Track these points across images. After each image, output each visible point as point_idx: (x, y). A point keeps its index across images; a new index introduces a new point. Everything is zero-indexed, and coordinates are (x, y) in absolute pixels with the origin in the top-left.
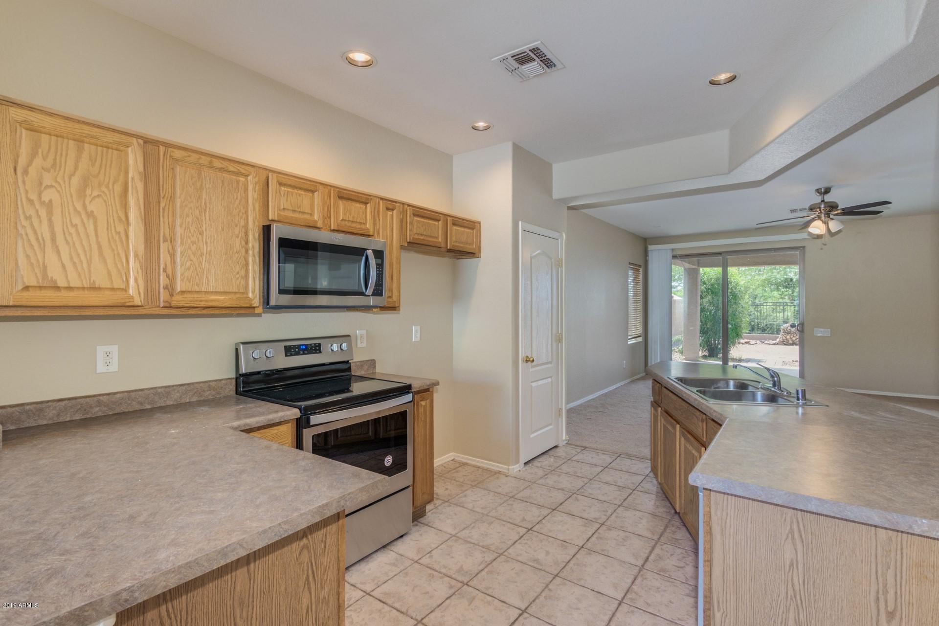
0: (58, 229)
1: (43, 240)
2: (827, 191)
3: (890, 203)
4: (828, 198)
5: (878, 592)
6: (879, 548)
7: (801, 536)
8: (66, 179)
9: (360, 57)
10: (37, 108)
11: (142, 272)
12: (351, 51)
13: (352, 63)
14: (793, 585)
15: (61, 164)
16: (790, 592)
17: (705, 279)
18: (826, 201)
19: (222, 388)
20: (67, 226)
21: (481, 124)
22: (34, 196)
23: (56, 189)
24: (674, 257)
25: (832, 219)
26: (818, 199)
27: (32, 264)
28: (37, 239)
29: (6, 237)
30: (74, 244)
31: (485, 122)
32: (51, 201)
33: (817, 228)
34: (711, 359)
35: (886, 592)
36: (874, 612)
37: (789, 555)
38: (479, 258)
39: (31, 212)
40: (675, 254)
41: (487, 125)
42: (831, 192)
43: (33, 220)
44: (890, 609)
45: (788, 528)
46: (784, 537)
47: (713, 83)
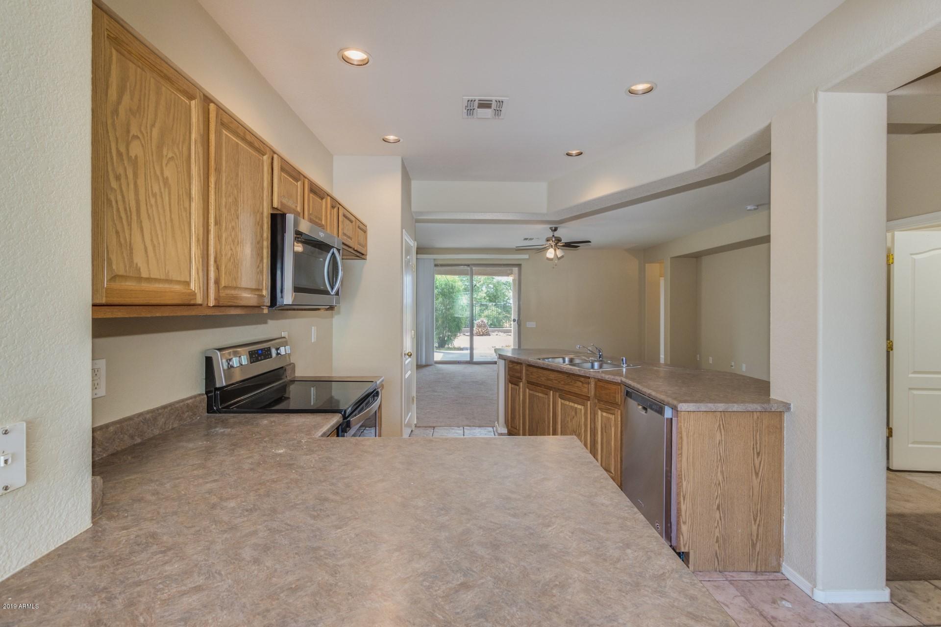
0: (142, 197)
1: (130, 211)
2: (556, 229)
3: (590, 242)
4: (557, 234)
5: (754, 445)
6: (754, 423)
7: (724, 427)
8: (149, 128)
9: (356, 55)
10: (121, 22)
11: (203, 261)
12: (347, 49)
13: (346, 60)
14: (720, 453)
15: (144, 108)
16: (719, 458)
17: (438, 284)
18: (555, 236)
19: (197, 406)
20: (149, 194)
21: (391, 138)
22: (123, 149)
23: (141, 142)
24: (436, 265)
25: (558, 249)
26: (550, 234)
27: (121, 245)
28: (125, 210)
29: (100, 203)
30: (154, 220)
31: (396, 136)
32: (136, 157)
33: (550, 253)
34: (441, 349)
35: (757, 443)
36: (752, 455)
37: (718, 438)
38: (364, 259)
39: (120, 171)
40: (436, 263)
41: (397, 138)
42: (558, 231)
43: (122, 181)
44: (758, 451)
45: (718, 424)
46: (716, 429)
47: (568, 154)
